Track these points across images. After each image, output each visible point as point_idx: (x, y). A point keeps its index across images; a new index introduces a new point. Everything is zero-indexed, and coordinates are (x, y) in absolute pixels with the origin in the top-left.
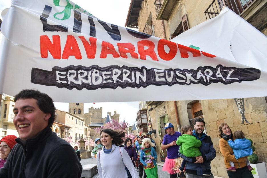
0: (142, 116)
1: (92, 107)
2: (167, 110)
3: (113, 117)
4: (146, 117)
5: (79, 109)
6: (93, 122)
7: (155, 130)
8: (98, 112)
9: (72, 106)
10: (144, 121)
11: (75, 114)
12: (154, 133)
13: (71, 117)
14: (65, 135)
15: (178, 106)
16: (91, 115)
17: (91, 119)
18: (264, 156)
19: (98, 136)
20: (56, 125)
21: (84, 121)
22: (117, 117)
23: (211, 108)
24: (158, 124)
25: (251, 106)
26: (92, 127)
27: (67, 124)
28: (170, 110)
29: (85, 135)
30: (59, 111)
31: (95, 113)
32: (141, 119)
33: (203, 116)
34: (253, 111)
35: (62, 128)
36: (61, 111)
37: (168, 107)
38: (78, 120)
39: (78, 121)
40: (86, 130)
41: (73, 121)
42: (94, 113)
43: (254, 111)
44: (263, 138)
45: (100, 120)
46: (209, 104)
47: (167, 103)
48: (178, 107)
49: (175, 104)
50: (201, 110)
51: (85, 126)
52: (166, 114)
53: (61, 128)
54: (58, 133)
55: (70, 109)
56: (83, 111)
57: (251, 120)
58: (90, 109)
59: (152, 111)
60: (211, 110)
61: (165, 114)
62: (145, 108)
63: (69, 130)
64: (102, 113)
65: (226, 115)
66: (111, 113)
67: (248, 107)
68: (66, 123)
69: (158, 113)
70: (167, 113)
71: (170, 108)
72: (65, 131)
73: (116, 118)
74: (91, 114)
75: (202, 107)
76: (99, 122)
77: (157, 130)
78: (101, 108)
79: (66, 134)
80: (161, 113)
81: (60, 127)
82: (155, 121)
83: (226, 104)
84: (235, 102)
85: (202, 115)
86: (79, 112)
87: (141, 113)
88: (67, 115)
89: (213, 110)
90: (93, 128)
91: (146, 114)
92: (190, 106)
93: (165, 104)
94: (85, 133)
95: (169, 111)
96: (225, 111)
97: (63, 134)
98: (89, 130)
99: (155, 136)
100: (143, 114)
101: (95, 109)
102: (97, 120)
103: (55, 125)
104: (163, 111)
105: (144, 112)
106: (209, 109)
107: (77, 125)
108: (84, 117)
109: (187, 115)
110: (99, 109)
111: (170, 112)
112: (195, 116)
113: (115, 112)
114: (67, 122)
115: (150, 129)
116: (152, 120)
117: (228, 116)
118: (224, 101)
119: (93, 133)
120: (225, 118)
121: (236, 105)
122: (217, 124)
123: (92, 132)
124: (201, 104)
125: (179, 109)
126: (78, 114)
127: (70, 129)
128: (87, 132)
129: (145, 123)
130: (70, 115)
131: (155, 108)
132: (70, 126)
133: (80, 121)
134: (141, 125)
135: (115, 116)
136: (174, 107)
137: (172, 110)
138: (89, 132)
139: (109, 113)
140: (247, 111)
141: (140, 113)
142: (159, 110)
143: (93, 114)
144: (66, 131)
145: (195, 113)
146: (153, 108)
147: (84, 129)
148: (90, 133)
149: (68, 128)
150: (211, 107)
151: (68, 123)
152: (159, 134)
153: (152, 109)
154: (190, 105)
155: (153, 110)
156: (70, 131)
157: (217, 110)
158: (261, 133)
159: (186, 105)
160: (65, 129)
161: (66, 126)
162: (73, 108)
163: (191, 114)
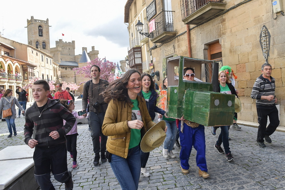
0: (135, 55)
1: (60, 40)
2: (177, 50)
3: (90, 54)
4: (140, 56)
5: (44, 42)
6: (62, 60)
7: (158, 72)
8: (70, 47)
9: (33, 37)
10: (138, 61)
11: (37, 48)
12: (157, 75)
13: (35, 52)
14: (29, 76)
15: (192, 45)
16: (60, 51)
17: (60, 56)
18: (280, 99)
19: (71, 77)
20: (8, 61)
21: (52, 58)
22: (96, 55)
23: (233, 51)
24: (163, 65)
25: (276, 52)
26: (62, 66)
27: (30, 61)
28: (181, 50)
29: (55, 76)
30: (17, 43)
31: (65, 48)
32: (134, 58)
33: (222, 59)
34: (277, 57)
35: (24, 67)
36: (20, 43)
37: (179, 46)
38: (44, 56)
39: (45, 58)
40: (55, 70)
41: (38, 57)
42: (63, 47)
43: (279, 57)
44: (282, 82)
45: (72, 57)
46: (231, 46)
47: (178, 42)
48: (192, 47)
49: (189, 44)
50: (221, 52)
51: (54, 65)
52: (175, 54)
53: (22, 67)
54: (19, 73)
55: (30, 41)
56: (48, 45)
57: (274, 65)
58: (57, 42)
59: (156, 50)
60: (232, 53)
61: (173, 54)
62: (140, 45)
63: (33, 69)
64: (74, 48)
65: (248, 59)
66: (87, 49)
67: (273, 53)
68: (28, 60)
69: (165, 52)
70: (177, 53)
71: (181, 47)
72: (28, 71)
73: (93, 56)
74: (60, 49)
75: (222, 49)
76: (71, 60)
77: (162, 71)
78: (73, 42)
79: (30, 74)
80: (169, 52)
81: (22, 65)
82: (159, 62)
83: (250, 48)
84: (260, 46)
85: (222, 57)
86: (43, 46)
87: (134, 52)
88: (29, 50)
89: (235, 53)
90: (63, 68)
91: (140, 52)
92: (207, 47)
93: (175, 42)
94: (54, 74)
95: (179, 51)
96: (248, 55)
97: (26, 75)
98: (59, 70)
99: (158, 79)
100: (137, 53)
101: (64, 42)
102: (69, 58)
103: (6, 60)
104: (171, 51)
105: (138, 50)
106: (231, 51)
107: (43, 64)
108: (51, 52)
109: (203, 56)
110: (70, 43)
111: (181, 52)
112: (211, 59)
113: (93, 48)
114: (30, 59)
115: (152, 71)
116: (154, 61)
117: (250, 60)
118: (249, 44)
119: (65, 74)
120: (247, 62)
121: (261, 49)
122: (237, 67)
123: (64, 72)
124: (222, 45)
125: (192, 50)
126: (42, 49)
127: (35, 68)
128: (56, 73)
129: (138, 63)
130: (33, 50)
131: (160, 46)
132: (34, 64)
133: (48, 58)
134: (134, 66)
135: (93, 53)
136: (188, 47)
137: (183, 50)
138: (59, 73)
139: (84, 49)
140: (271, 56)
141: (132, 51)
142: (166, 49)
143: (63, 49)
144: (30, 71)
145: (211, 55)
146: (158, 46)
147: (53, 69)
148: (61, 75)
149: (33, 67)
150: (233, 49)
151: (32, 60)
152: (164, 76)
153: (156, 47)
154: (207, 45)
155: (158, 48)
156: (36, 71)
157: (239, 53)
158: (281, 78)
159: (203, 46)
160: (28, 69)
161: (29, 64)
162: (34, 40)
163: (207, 56)
